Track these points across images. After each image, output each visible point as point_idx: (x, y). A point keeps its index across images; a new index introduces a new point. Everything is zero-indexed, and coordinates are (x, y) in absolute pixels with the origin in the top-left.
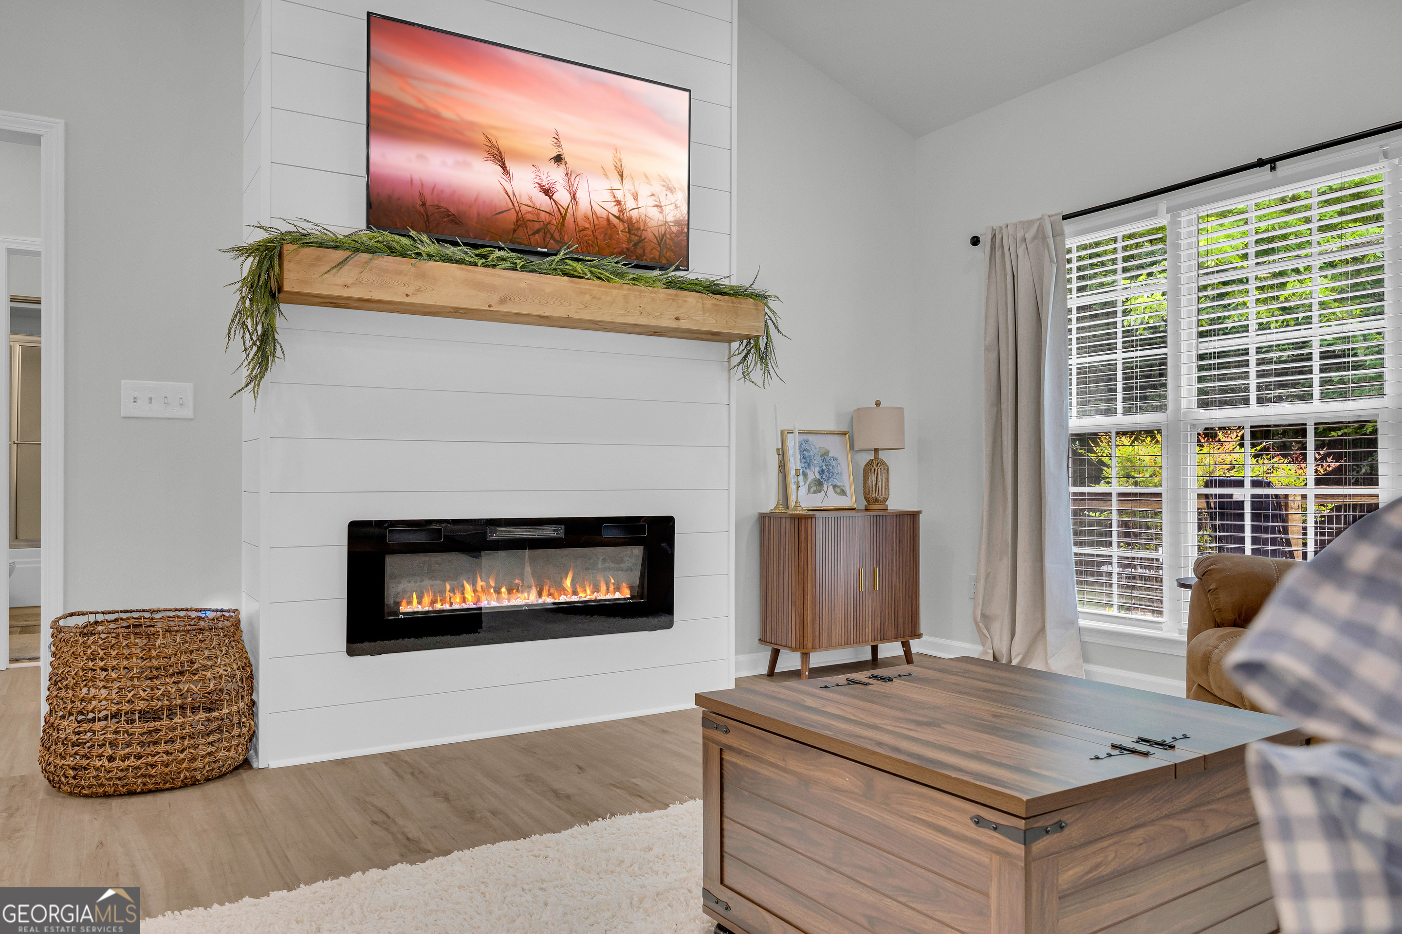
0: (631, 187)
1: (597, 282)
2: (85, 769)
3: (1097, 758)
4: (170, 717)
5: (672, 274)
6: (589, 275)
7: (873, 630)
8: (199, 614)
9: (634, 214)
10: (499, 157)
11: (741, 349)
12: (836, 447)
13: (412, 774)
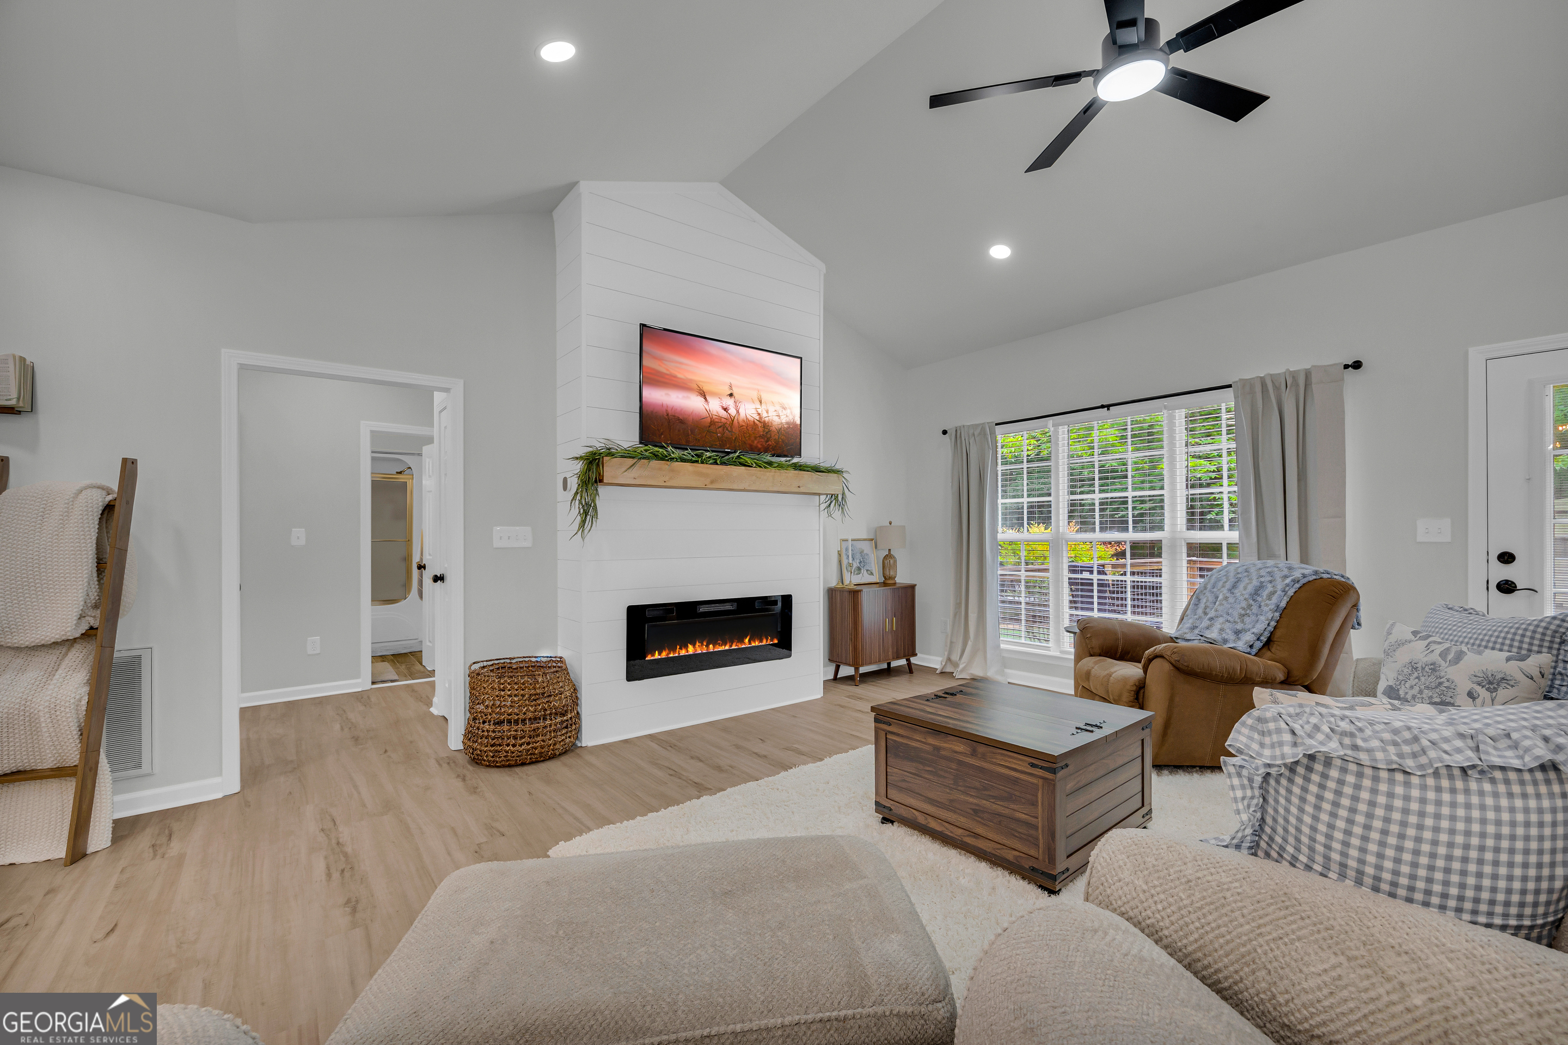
0: (765, 408)
1: (759, 469)
2: (499, 752)
3: (1073, 734)
4: (545, 719)
5: (795, 460)
6: (754, 464)
7: (893, 652)
8: (537, 659)
9: (767, 419)
10: (703, 395)
11: (827, 499)
12: (866, 547)
13: (671, 747)
